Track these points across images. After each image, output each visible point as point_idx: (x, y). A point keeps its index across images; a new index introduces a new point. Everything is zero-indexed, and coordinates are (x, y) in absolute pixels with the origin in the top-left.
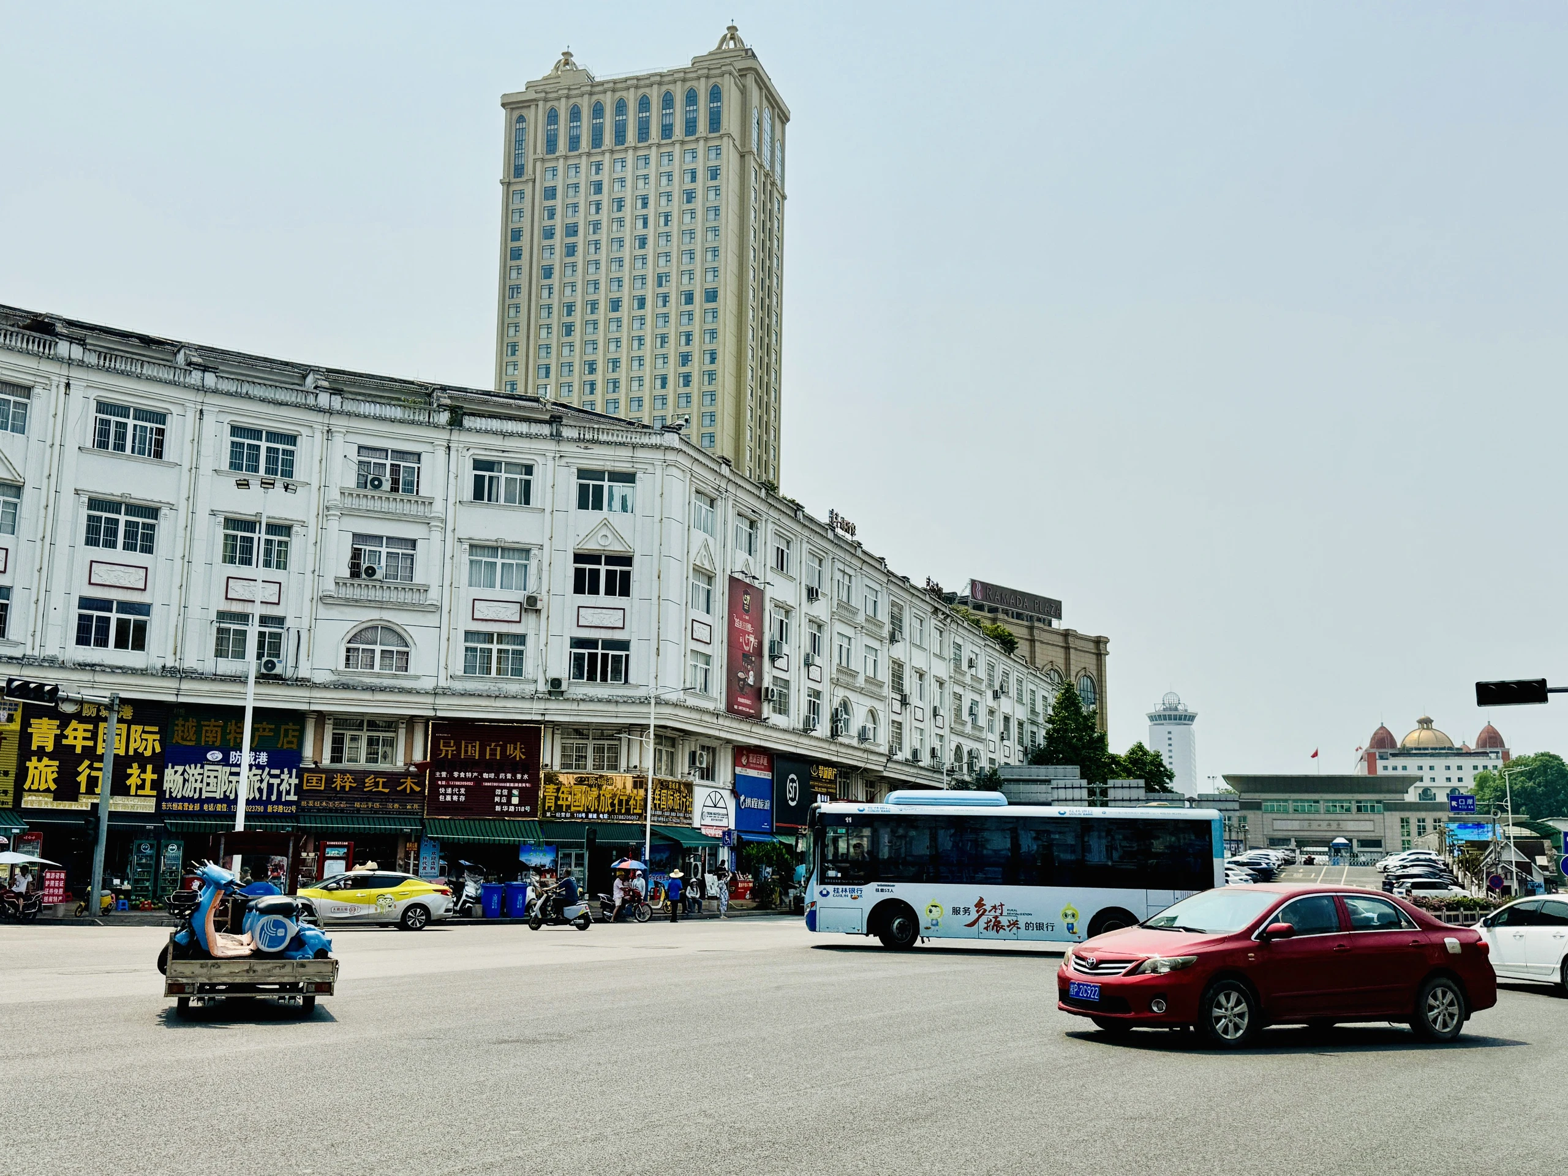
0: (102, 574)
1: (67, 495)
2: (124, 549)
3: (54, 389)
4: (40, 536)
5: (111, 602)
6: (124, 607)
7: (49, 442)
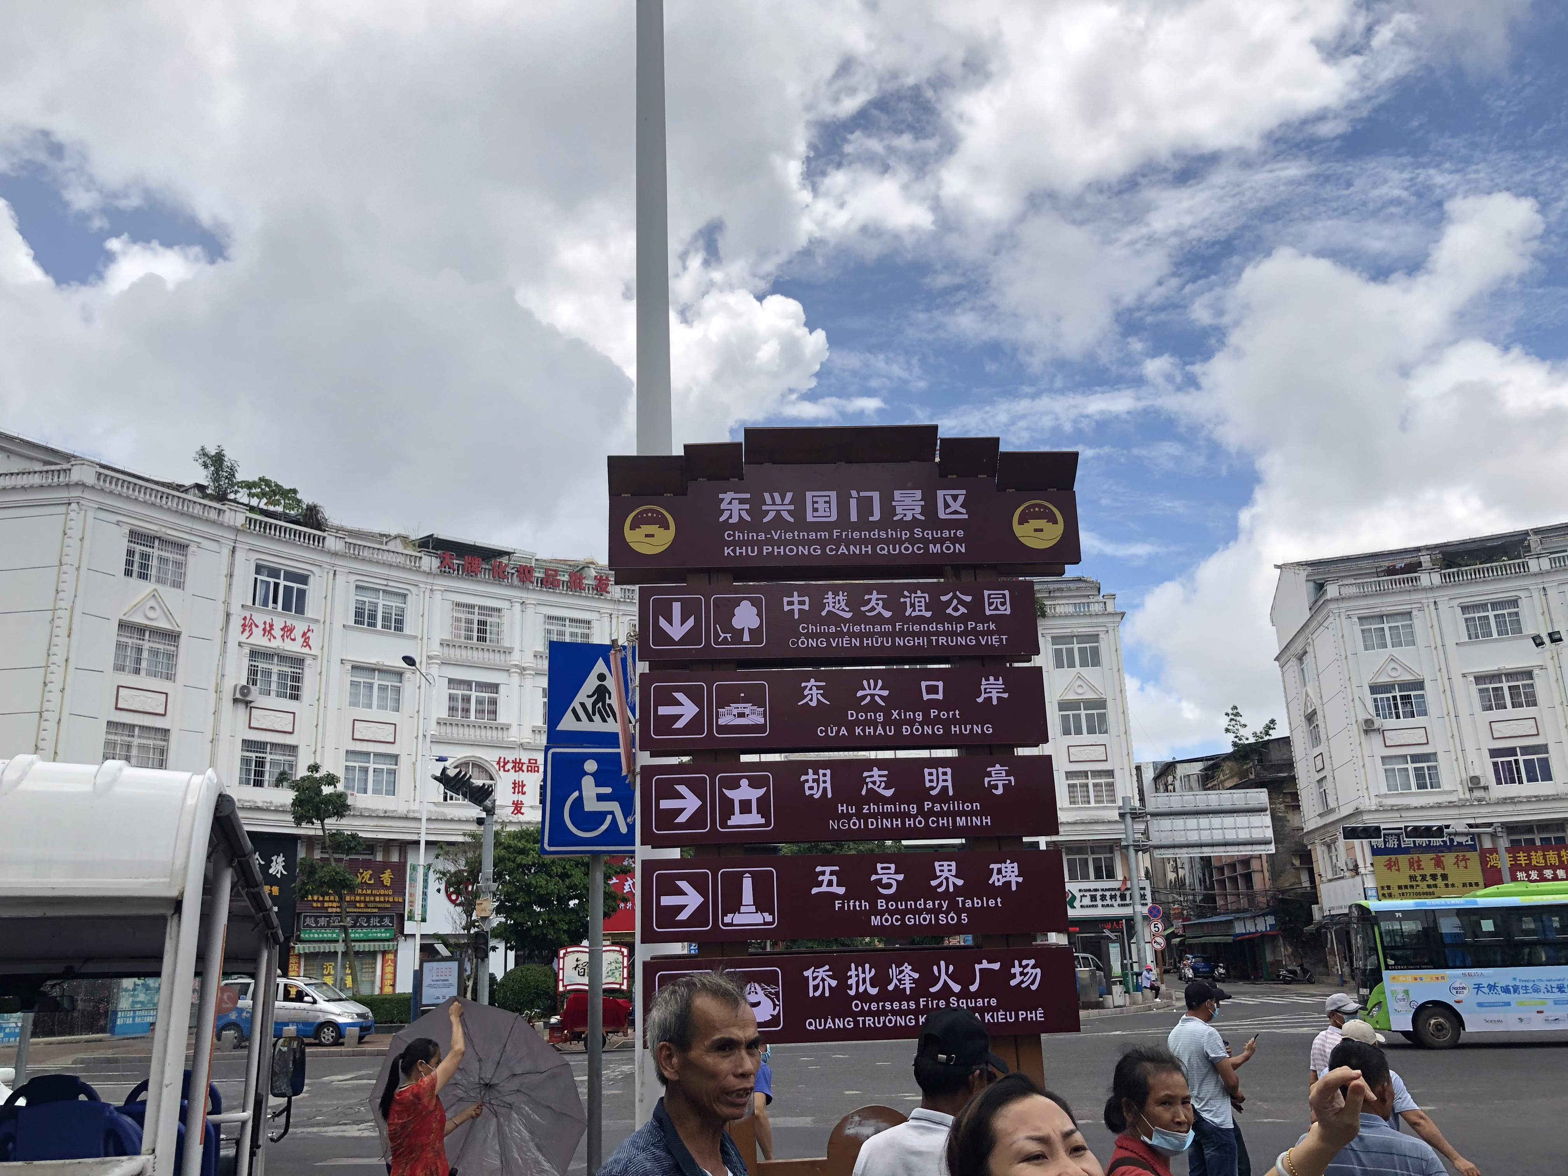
0: (1500, 729)
1: (1458, 680)
2: (1513, 707)
3: (1426, 610)
4: (1445, 713)
5: (1514, 749)
6: (1526, 750)
7: (1433, 646)
